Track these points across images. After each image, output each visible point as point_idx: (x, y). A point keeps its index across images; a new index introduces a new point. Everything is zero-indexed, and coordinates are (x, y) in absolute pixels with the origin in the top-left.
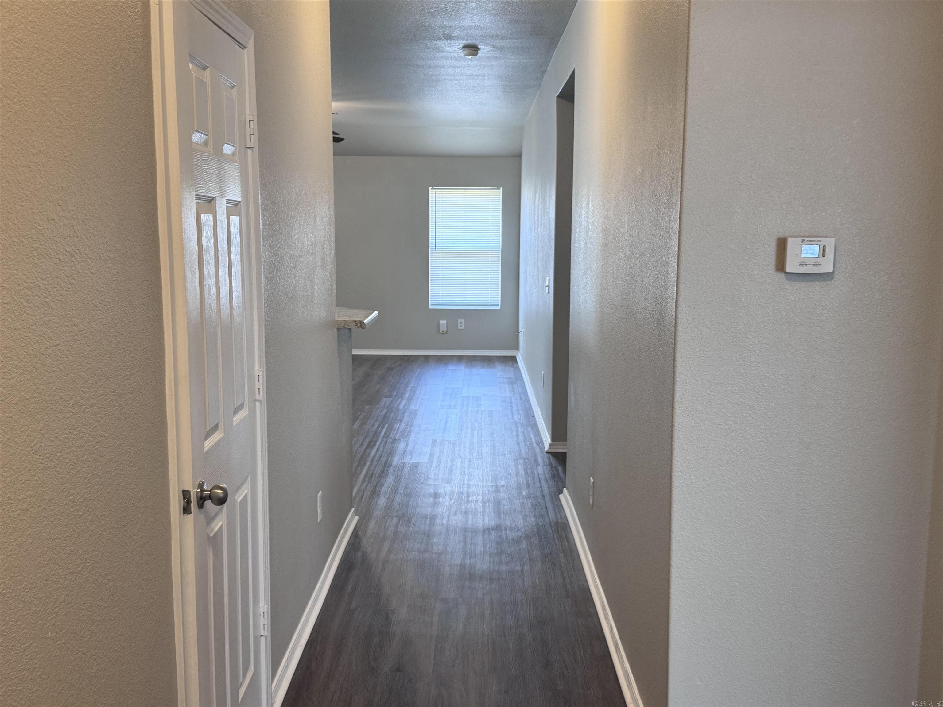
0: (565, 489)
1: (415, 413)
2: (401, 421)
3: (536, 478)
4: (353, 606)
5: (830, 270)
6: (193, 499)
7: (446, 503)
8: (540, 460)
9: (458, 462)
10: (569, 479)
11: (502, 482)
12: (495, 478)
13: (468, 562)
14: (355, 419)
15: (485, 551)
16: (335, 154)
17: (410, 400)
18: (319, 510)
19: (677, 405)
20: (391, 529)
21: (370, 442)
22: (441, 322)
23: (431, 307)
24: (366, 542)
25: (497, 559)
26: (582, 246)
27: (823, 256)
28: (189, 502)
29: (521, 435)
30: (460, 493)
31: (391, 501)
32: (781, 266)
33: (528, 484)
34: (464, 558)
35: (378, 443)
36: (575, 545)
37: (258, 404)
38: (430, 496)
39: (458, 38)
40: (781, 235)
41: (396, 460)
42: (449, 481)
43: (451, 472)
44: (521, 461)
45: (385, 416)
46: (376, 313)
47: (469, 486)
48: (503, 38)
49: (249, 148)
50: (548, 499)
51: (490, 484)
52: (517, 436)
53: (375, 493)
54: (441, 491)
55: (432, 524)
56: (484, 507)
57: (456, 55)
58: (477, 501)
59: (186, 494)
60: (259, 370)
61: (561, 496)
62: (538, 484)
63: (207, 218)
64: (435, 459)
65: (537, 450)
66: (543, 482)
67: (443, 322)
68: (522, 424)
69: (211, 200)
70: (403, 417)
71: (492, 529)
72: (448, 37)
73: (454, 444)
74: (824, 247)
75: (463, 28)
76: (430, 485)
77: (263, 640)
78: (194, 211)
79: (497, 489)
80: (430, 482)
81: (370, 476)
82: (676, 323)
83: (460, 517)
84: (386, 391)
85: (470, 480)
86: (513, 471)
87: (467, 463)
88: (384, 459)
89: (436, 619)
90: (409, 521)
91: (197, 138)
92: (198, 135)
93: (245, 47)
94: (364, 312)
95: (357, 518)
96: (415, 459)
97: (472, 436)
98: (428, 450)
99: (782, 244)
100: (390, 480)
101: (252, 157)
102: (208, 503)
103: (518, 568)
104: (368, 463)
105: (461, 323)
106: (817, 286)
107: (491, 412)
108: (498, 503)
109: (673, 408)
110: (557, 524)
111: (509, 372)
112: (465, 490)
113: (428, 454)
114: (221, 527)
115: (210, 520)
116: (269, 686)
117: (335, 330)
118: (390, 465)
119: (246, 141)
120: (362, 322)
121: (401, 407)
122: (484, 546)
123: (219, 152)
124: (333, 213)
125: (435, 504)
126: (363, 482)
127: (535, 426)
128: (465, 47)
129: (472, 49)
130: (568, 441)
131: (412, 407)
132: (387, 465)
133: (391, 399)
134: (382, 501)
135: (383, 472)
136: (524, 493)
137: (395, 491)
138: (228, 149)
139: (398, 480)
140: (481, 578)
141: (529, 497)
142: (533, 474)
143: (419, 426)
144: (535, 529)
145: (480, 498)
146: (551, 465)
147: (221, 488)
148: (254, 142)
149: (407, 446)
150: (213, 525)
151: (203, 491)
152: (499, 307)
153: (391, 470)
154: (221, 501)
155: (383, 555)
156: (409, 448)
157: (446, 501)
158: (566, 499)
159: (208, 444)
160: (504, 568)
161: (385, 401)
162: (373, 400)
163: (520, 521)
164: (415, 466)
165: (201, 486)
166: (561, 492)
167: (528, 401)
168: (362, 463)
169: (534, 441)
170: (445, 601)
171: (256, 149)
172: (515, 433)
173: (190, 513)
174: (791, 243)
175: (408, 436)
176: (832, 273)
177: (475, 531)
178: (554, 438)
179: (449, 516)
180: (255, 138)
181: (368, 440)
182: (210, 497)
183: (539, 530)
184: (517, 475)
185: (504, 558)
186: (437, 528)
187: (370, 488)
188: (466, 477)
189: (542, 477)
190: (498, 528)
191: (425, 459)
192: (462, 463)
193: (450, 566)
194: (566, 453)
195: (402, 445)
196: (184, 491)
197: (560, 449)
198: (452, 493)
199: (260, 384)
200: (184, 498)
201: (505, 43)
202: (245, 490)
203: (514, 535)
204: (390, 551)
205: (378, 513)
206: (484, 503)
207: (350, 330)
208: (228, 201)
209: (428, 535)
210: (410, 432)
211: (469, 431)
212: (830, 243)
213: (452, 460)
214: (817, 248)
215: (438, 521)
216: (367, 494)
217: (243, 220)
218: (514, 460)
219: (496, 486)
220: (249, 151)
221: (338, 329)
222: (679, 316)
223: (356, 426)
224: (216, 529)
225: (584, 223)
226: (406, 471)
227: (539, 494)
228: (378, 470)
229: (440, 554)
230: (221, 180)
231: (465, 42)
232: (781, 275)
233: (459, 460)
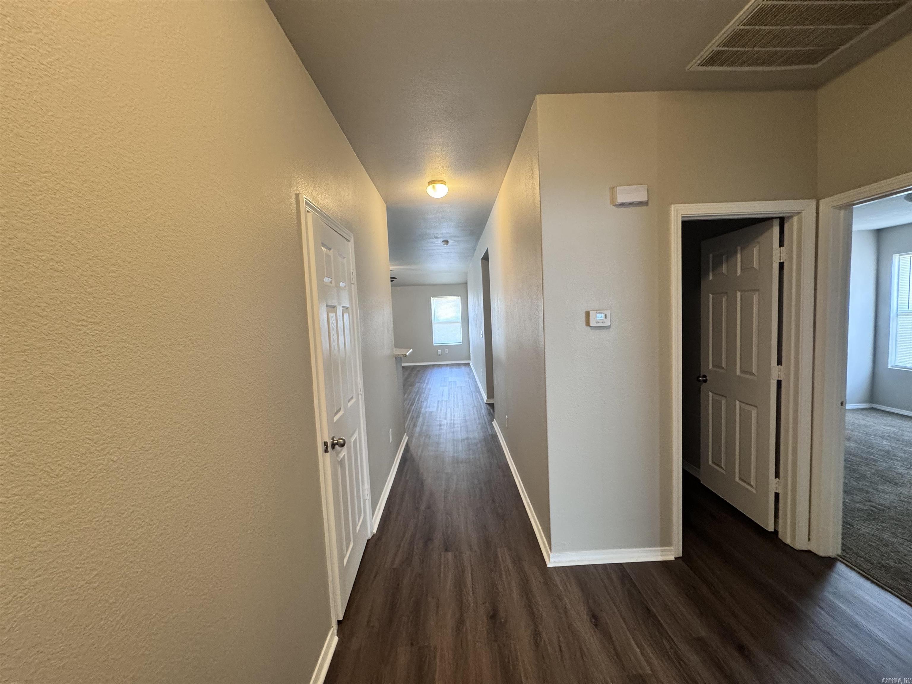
0: (494, 419)
1: (430, 389)
2: (424, 393)
3: (482, 416)
4: (407, 479)
5: (609, 324)
6: (329, 445)
7: (445, 429)
8: (483, 407)
9: (449, 410)
10: (496, 415)
11: (468, 418)
12: (465, 416)
13: (456, 455)
14: (405, 394)
15: (463, 450)
16: (392, 286)
17: (427, 383)
18: (391, 437)
19: (547, 387)
20: (422, 441)
21: (412, 403)
22: (439, 350)
23: (434, 345)
24: (412, 448)
25: (468, 452)
26: (496, 318)
27: (606, 318)
28: (327, 447)
29: (474, 396)
30: (450, 424)
31: (421, 429)
32: (588, 323)
33: (479, 418)
34: (454, 453)
35: (415, 403)
36: (501, 444)
37: (360, 396)
38: (438, 425)
39: (441, 237)
40: (587, 310)
41: (423, 410)
42: (445, 419)
43: (446, 414)
44: (475, 408)
45: (418, 391)
46: (411, 350)
47: (454, 420)
48: (458, 237)
49: (353, 284)
50: (487, 424)
51: (462, 419)
52: (472, 397)
53: (415, 426)
54: (443, 423)
55: (439, 438)
56: (461, 429)
57: (440, 245)
58: (458, 427)
59: (325, 443)
60: (360, 381)
61: (493, 422)
62: (483, 418)
63: (332, 315)
64: (439, 409)
65: (481, 403)
66: (485, 416)
67: (439, 351)
68: (474, 392)
69: (334, 307)
70: (425, 391)
71: (465, 439)
72: (436, 238)
73: (447, 402)
74: (606, 315)
75: (442, 234)
76: (437, 421)
77: (367, 501)
78: (326, 313)
79: (466, 421)
80: (438, 419)
81: (412, 418)
82: (544, 351)
83: (451, 434)
84: (417, 380)
85: (454, 417)
86: (472, 412)
87: (452, 409)
88: (418, 410)
89: (443, 482)
90: (429, 438)
91: (326, 280)
92: (327, 278)
93: (350, 241)
94: (406, 350)
95: (407, 437)
96: (431, 409)
97: (454, 398)
98: (436, 405)
99: (588, 314)
100: (421, 419)
101: (354, 288)
102: (337, 446)
103: (477, 456)
104: (411, 412)
105: (447, 351)
106: (604, 332)
107: (461, 387)
108: (467, 427)
109: (545, 388)
110: (492, 435)
111: (467, 369)
112: (452, 422)
113: (436, 407)
114: (344, 456)
115: (338, 454)
116: (371, 521)
117: (394, 358)
118: (421, 413)
119: (351, 281)
120: (405, 355)
121: (424, 387)
122: (462, 446)
123: (337, 286)
124: (391, 309)
125: (440, 429)
126: (409, 421)
127: (479, 392)
128: (443, 241)
129: (446, 242)
130: (495, 398)
131: (429, 387)
132: (419, 413)
133: (419, 384)
134: (418, 429)
135: (417, 416)
136: (477, 422)
137: (423, 424)
138: (342, 284)
139: (424, 419)
140: (462, 462)
141: (479, 424)
142: (480, 413)
143: (432, 395)
144: (483, 438)
145: (459, 425)
146: (487, 409)
147: (342, 439)
148: (355, 281)
149: (427, 404)
150: (340, 455)
151: (334, 441)
152: (462, 344)
153: (421, 415)
154: (343, 445)
155: (419, 454)
156: (428, 405)
157: (444, 428)
158: (495, 423)
159: (336, 419)
160: (471, 457)
161: (417, 385)
162: (412, 385)
163: (476, 435)
164: (431, 412)
165: (333, 439)
166: (493, 421)
167: (476, 381)
168: (409, 412)
169: (480, 399)
170: (446, 474)
171: (356, 283)
172: (471, 396)
173: (328, 452)
174: (592, 313)
175: (427, 400)
176: (610, 326)
177: (457, 441)
178: (488, 397)
179: (446, 434)
180: (355, 280)
181: (411, 402)
182: (337, 444)
183: (485, 439)
184: (474, 414)
185: (471, 452)
186: (442, 440)
187: (412, 424)
188: (453, 416)
189: (484, 414)
190: (467, 439)
191: (435, 409)
192: (451, 410)
193: (448, 457)
194: (493, 404)
195: (425, 404)
196: (325, 442)
197: (491, 401)
198: (447, 423)
199: (361, 387)
200: (325, 445)
201: (459, 239)
202: (356, 435)
203: (474, 441)
204: (422, 452)
205: (416, 435)
206: (461, 427)
207: (401, 358)
208: (343, 307)
209: (438, 443)
210: (428, 397)
211: (453, 396)
212: (608, 313)
213: (446, 409)
214: (603, 315)
215: (442, 437)
216: (411, 427)
217: (351, 316)
218: (472, 407)
219: (465, 420)
220: (352, 285)
221: (396, 358)
222: (546, 348)
223: (406, 396)
224: (342, 457)
225: (496, 308)
226: (427, 415)
227: (484, 422)
228: (416, 415)
229: (443, 452)
230: (339, 297)
231: (444, 239)
232: (589, 327)
233: (449, 409)
